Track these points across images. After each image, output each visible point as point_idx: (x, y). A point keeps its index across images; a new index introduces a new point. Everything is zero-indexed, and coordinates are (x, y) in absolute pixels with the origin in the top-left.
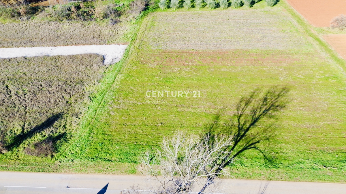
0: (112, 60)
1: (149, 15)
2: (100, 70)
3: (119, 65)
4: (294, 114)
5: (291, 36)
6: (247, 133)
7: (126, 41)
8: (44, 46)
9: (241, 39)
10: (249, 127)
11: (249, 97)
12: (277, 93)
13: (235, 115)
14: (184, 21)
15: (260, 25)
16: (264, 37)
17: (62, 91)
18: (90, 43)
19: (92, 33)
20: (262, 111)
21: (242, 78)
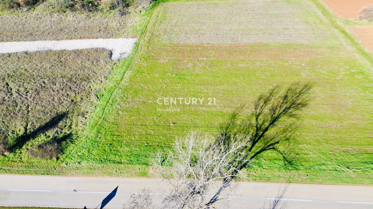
0: (120, 55)
1: (160, 6)
2: (108, 66)
3: (128, 61)
4: (316, 113)
5: (314, 28)
6: (266, 133)
7: (136, 34)
8: (46, 40)
9: (261, 32)
10: (268, 127)
11: (269, 95)
12: (299, 90)
13: (253, 114)
14: (198, 12)
15: (281, 16)
16: (286, 29)
17: (67, 89)
18: (96, 36)
19: (98, 25)
20: (282, 110)
21: (261, 74)
